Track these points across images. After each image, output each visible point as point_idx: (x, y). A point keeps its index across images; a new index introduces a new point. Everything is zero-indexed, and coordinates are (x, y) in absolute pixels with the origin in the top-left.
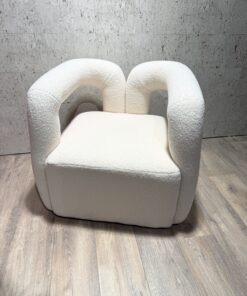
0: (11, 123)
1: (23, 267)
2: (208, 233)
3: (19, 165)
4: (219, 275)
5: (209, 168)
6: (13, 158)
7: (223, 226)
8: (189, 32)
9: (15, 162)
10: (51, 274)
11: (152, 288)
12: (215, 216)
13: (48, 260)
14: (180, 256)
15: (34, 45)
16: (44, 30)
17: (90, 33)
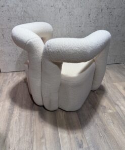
0: (10, 55)
1: (18, 127)
2: (115, 111)
4: (122, 132)
5: (113, 79)
6: (11, 74)
7: (122, 108)
8: (103, 7)
9: (12, 76)
10: (33, 131)
11: (87, 138)
12: (118, 103)
13: (31, 123)
14: (101, 123)
15: (22, 14)
16: (28, 5)
17: (52, 7)
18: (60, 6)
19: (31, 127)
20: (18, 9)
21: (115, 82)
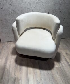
0: (6, 33)
2: (59, 66)
3: (8, 45)
6: (6, 43)
10: (16, 76)
13: (15, 72)
14: (51, 72)
15: (12, 12)
16: (15, 8)
17: (28, 8)
18: (33, 8)
19: (15, 73)
20: (10, 10)
21: (62, 50)
